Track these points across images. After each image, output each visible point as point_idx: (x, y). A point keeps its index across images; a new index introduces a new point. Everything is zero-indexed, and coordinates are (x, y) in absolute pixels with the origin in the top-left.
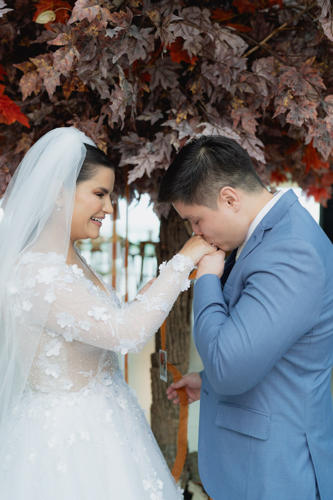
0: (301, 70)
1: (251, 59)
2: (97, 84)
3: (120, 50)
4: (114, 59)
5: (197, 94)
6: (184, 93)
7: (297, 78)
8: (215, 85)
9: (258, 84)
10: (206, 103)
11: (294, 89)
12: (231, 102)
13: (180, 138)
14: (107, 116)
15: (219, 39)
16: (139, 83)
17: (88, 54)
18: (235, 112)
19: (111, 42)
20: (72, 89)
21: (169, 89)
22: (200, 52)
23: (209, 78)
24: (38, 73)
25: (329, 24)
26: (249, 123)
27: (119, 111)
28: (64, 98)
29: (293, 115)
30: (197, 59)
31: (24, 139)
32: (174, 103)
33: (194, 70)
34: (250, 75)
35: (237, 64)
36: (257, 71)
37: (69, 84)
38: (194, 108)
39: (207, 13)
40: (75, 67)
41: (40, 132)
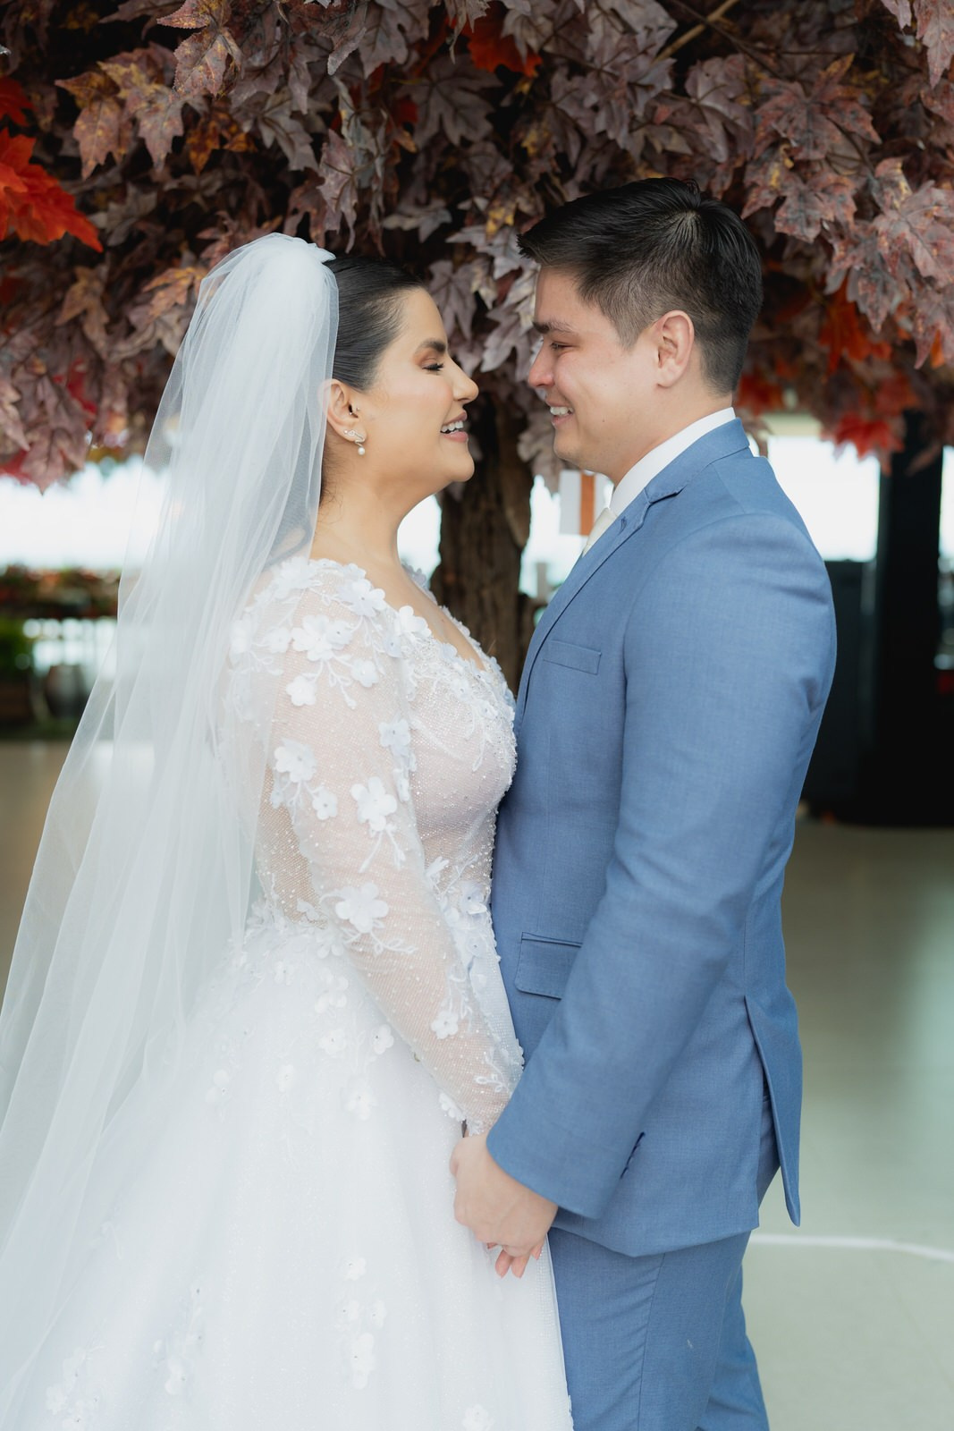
0: (815, 91)
1: (685, 61)
2: (280, 131)
3: (347, 39)
4: (332, 61)
5: (539, 155)
6: (506, 155)
7: (804, 112)
8: (589, 133)
9: (701, 129)
10: (564, 181)
11: (796, 141)
13: (498, 274)
14: (307, 216)
15: (599, 7)
16: (388, 126)
17: (259, 50)
19: (325, 19)
20: (213, 145)
21: (466, 143)
22: (548, 41)
23: (572, 112)
24: (122, 104)
27: (341, 203)
28: (189, 169)
29: (792, 213)
30: (539, 61)
31: (82, 283)
32: (479, 180)
33: (532, 90)
34: (682, 104)
35: (647, 74)
36: (700, 93)
37: (204, 131)
38: (532, 195)
40: (229, 84)
41: (125, 263)
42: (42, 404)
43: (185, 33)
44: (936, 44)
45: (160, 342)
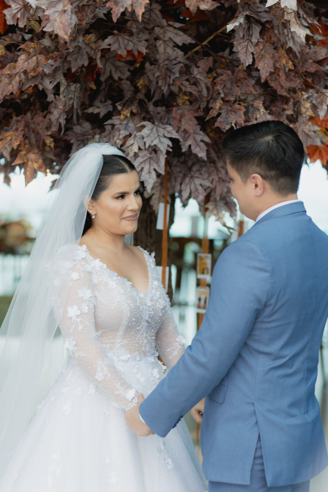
0: (235, 74)
2: (45, 86)
5: (141, 91)
6: (132, 87)
7: (230, 82)
10: (149, 101)
12: (177, 97)
13: (121, 137)
15: (162, 40)
18: (176, 111)
21: (120, 79)
23: (151, 77)
25: (246, 43)
26: (189, 122)
29: (223, 119)
33: (140, 66)
34: (189, 77)
36: (195, 73)
38: (137, 106)
44: (263, 68)
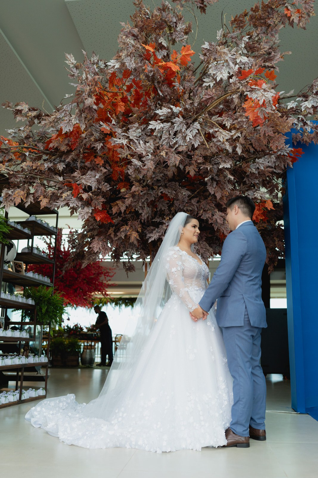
1: (191, 198)
3: (144, 198)
4: (143, 200)
5: (173, 211)
6: (169, 211)
7: (205, 204)
8: (179, 208)
11: (204, 208)
14: (141, 219)
15: (181, 192)
16: (152, 208)
17: (135, 199)
19: (142, 196)
20: (129, 211)
21: (164, 210)
22: (174, 197)
23: (177, 205)
24: (118, 206)
27: (145, 217)
28: (127, 214)
29: (204, 216)
30: (173, 199)
31: (111, 229)
34: (190, 204)
35: (185, 200)
37: (128, 209)
39: (177, 183)
40: (131, 203)
41: (117, 227)
42: (104, 246)
43: (127, 198)
44: (218, 196)
45: (121, 237)
